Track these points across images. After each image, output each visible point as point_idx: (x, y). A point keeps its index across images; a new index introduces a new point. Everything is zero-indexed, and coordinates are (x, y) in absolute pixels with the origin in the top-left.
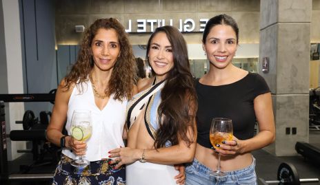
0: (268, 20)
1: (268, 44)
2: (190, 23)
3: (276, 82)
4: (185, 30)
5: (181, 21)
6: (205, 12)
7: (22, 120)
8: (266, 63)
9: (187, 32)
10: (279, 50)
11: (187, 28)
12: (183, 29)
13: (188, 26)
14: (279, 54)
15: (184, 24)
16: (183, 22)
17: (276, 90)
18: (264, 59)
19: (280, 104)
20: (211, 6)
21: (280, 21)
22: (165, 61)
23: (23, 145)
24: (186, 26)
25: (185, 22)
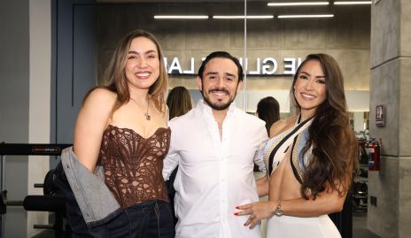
0: (384, 55)
1: (385, 87)
2: (270, 63)
3: (398, 138)
4: (265, 72)
5: (259, 60)
6: (290, 49)
7: (42, 182)
8: (381, 113)
9: (266, 75)
10: (403, 93)
11: (267, 69)
12: (261, 71)
13: (268, 67)
14: (402, 99)
15: (263, 64)
16: (261, 61)
17: (398, 149)
18: (378, 107)
19: (403, 170)
20: (298, 42)
21: (402, 54)
22: (314, 93)
23: (44, 217)
24: (265, 67)
25: (265, 62)
